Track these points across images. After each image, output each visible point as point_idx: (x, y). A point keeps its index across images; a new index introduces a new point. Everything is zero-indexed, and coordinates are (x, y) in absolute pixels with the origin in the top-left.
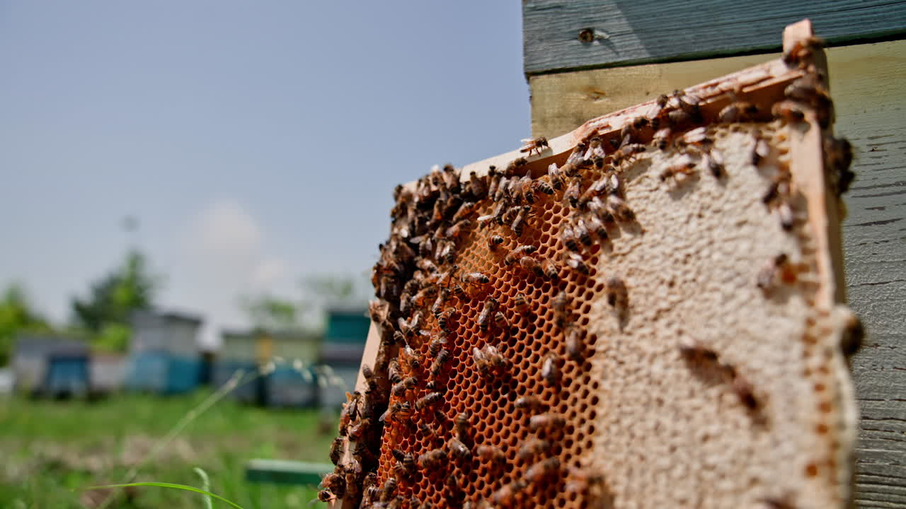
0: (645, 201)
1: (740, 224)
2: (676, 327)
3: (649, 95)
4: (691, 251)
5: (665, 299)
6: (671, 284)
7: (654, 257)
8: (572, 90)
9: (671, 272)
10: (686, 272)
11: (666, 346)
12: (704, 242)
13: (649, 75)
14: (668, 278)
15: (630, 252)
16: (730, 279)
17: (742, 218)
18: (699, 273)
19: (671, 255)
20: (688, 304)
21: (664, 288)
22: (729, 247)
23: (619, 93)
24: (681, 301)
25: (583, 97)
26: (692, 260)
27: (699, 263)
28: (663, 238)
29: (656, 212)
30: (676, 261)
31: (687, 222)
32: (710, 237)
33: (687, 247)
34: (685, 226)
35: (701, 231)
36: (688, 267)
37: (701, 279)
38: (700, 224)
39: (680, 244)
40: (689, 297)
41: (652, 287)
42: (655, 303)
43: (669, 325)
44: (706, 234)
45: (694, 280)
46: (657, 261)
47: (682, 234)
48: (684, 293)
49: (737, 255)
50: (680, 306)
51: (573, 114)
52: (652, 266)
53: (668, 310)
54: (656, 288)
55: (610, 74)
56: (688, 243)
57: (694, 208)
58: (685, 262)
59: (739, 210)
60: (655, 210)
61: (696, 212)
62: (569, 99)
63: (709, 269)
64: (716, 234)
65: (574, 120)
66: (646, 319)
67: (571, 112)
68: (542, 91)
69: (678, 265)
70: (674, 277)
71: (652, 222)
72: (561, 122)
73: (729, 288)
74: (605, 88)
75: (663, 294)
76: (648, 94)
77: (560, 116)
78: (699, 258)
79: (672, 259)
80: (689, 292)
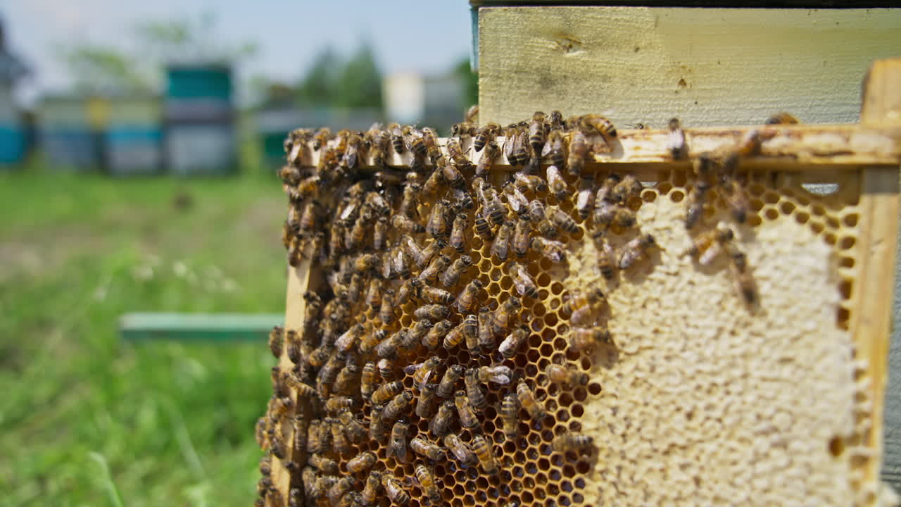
0: (660, 288)
1: (785, 361)
2: (693, 472)
3: (639, 52)
4: (720, 380)
5: (681, 434)
6: (690, 416)
7: (669, 373)
8: (537, 33)
9: (692, 402)
10: (710, 407)
11: (680, 493)
12: (737, 373)
13: (642, 23)
14: (687, 408)
15: (636, 353)
16: (765, 433)
17: (789, 354)
18: (726, 411)
19: (692, 378)
20: (710, 447)
21: (680, 417)
22: (769, 389)
23: (600, 44)
24: (701, 441)
25: (553, 45)
26: (720, 393)
27: (728, 399)
28: (683, 350)
29: (675, 308)
30: (699, 388)
31: (716, 338)
32: (746, 367)
33: (713, 374)
34: (713, 343)
35: (734, 357)
36: (714, 399)
37: (728, 421)
38: (732, 346)
39: (706, 367)
40: (711, 440)
41: (665, 414)
42: (667, 434)
43: (683, 467)
44: (740, 361)
45: (719, 420)
46: (675, 380)
47: (708, 352)
48: (705, 433)
49: (778, 403)
50: (700, 446)
51: (537, 69)
52: (668, 384)
53: (683, 448)
54: (671, 416)
55: (590, 15)
56: (716, 368)
57: (727, 320)
58: (709, 392)
59: (785, 342)
60: (672, 304)
61: (729, 327)
62: (531, 47)
63: (739, 412)
64: (753, 364)
65: (538, 79)
66: (655, 451)
67: (534, 67)
68: (495, 31)
69: (698, 394)
70: (695, 408)
71: (669, 322)
72: (520, 80)
73: (762, 444)
74: (583, 35)
75: (680, 427)
76: (637, 49)
77: (519, 71)
78: (728, 393)
79: (693, 384)
80: (712, 433)
